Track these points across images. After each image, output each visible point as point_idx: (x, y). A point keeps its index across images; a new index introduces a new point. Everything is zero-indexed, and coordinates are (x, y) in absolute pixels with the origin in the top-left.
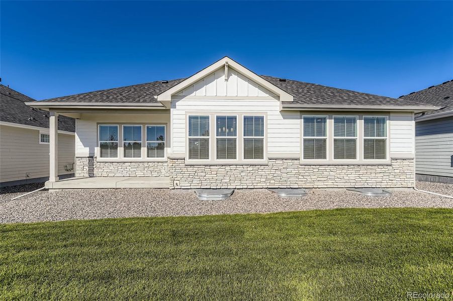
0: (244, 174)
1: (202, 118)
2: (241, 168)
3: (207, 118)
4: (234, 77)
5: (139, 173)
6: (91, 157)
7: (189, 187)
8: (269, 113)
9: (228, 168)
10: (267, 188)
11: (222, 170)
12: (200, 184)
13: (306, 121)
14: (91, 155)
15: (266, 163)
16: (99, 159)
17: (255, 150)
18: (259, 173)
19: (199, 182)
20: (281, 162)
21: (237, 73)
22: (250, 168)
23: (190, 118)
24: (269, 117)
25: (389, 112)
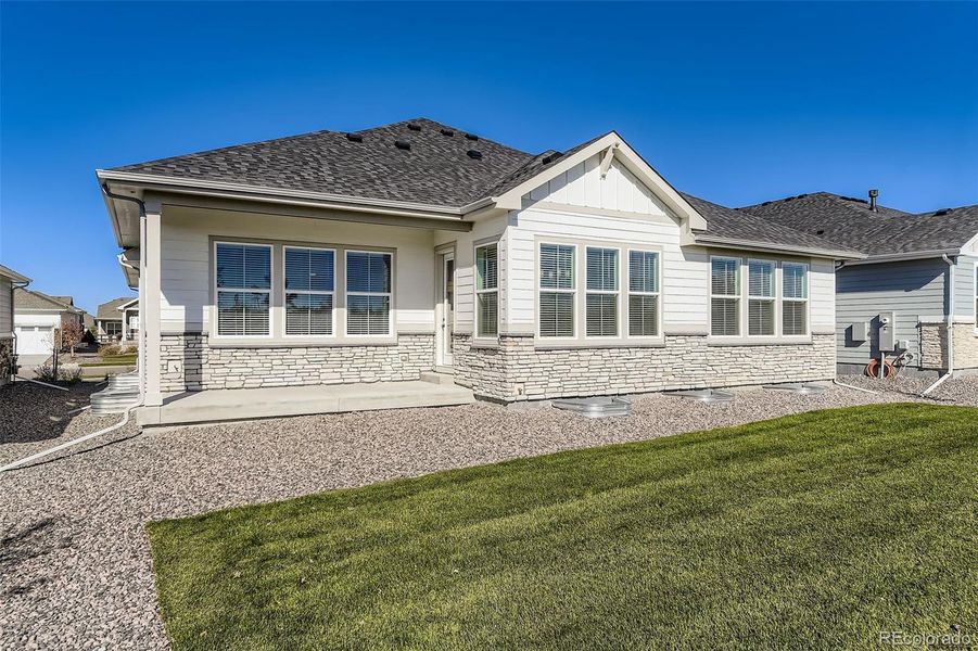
0: (632, 365)
1: (562, 249)
2: (625, 354)
3: (570, 250)
4: (615, 172)
5: (329, 376)
6: (193, 334)
7: (542, 397)
8: (666, 246)
9: (606, 353)
10: (665, 391)
11: (597, 360)
12: (561, 390)
13: (717, 265)
14: (194, 329)
15: (662, 342)
16: (216, 338)
17: (644, 317)
18: (653, 362)
19: (558, 385)
20: (683, 341)
21: (619, 165)
22: (640, 354)
23: (544, 248)
24: (666, 256)
25: (809, 258)
